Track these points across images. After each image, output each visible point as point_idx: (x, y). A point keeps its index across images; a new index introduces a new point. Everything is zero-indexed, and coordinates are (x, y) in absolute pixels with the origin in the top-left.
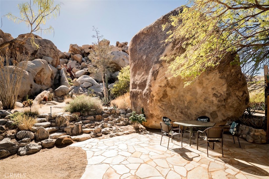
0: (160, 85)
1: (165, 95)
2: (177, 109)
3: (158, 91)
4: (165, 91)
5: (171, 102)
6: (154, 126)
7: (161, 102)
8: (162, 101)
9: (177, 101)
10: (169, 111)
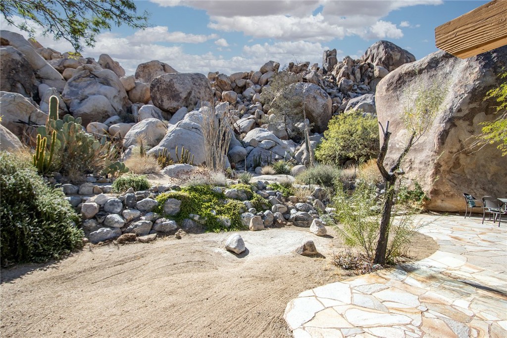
0: (450, 151)
1: (457, 163)
2: (476, 184)
3: (448, 158)
4: (457, 159)
5: (466, 175)
6: (438, 206)
7: (451, 174)
8: (453, 173)
9: (475, 173)
10: (464, 186)
